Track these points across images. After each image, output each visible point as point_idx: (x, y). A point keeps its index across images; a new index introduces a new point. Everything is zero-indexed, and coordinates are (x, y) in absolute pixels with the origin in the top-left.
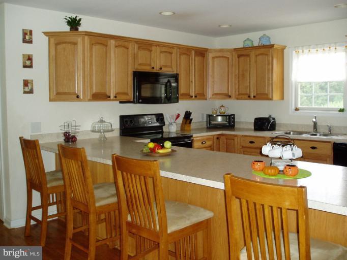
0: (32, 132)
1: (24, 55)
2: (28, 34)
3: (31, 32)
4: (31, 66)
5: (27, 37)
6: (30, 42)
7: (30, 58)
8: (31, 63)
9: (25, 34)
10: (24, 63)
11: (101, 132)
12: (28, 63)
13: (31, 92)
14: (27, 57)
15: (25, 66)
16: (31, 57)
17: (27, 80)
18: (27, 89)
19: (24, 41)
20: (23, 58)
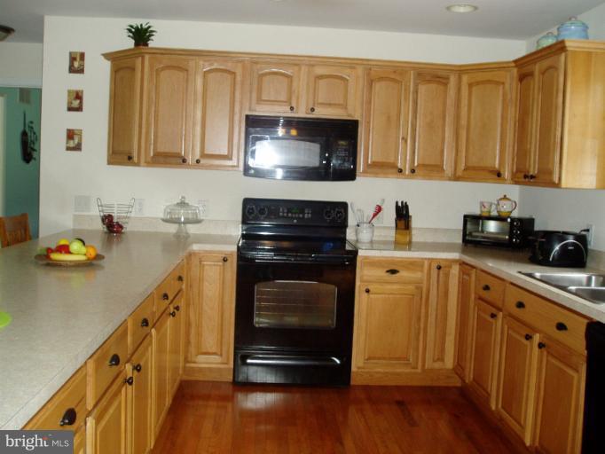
0: (76, 211)
1: (69, 92)
2: (78, 59)
3: (82, 56)
4: (79, 109)
5: (76, 64)
6: (81, 71)
7: (78, 96)
8: (81, 103)
9: (73, 59)
10: (70, 103)
11: (180, 223)
12: (76, 103)
13: (78, 148)
14: (75, 95)
15: (70, 109)
16: (80, 94)
17: (73, 130)
18: (72, 144)
19: (72, 70)
20: (69, 95)
